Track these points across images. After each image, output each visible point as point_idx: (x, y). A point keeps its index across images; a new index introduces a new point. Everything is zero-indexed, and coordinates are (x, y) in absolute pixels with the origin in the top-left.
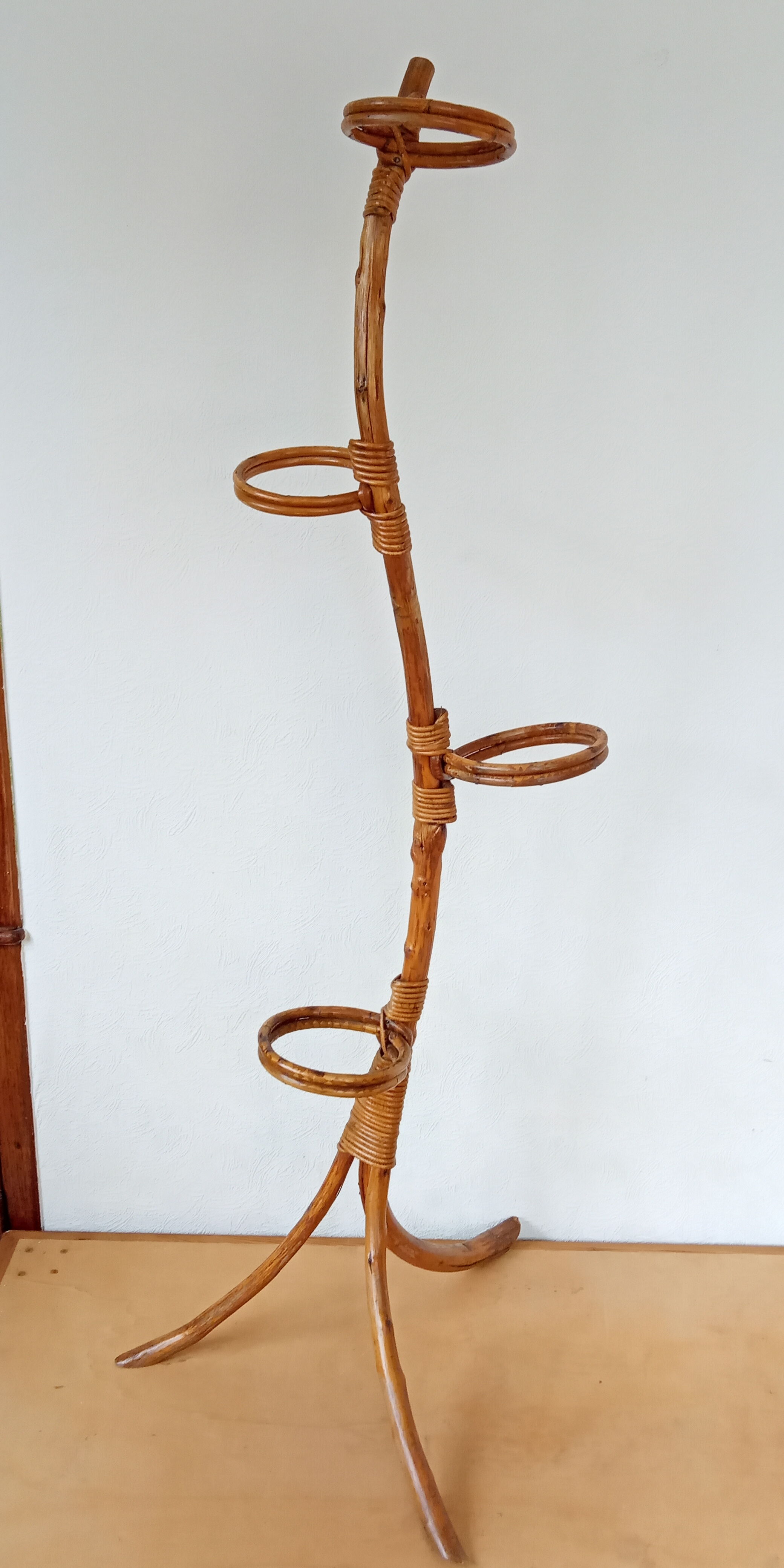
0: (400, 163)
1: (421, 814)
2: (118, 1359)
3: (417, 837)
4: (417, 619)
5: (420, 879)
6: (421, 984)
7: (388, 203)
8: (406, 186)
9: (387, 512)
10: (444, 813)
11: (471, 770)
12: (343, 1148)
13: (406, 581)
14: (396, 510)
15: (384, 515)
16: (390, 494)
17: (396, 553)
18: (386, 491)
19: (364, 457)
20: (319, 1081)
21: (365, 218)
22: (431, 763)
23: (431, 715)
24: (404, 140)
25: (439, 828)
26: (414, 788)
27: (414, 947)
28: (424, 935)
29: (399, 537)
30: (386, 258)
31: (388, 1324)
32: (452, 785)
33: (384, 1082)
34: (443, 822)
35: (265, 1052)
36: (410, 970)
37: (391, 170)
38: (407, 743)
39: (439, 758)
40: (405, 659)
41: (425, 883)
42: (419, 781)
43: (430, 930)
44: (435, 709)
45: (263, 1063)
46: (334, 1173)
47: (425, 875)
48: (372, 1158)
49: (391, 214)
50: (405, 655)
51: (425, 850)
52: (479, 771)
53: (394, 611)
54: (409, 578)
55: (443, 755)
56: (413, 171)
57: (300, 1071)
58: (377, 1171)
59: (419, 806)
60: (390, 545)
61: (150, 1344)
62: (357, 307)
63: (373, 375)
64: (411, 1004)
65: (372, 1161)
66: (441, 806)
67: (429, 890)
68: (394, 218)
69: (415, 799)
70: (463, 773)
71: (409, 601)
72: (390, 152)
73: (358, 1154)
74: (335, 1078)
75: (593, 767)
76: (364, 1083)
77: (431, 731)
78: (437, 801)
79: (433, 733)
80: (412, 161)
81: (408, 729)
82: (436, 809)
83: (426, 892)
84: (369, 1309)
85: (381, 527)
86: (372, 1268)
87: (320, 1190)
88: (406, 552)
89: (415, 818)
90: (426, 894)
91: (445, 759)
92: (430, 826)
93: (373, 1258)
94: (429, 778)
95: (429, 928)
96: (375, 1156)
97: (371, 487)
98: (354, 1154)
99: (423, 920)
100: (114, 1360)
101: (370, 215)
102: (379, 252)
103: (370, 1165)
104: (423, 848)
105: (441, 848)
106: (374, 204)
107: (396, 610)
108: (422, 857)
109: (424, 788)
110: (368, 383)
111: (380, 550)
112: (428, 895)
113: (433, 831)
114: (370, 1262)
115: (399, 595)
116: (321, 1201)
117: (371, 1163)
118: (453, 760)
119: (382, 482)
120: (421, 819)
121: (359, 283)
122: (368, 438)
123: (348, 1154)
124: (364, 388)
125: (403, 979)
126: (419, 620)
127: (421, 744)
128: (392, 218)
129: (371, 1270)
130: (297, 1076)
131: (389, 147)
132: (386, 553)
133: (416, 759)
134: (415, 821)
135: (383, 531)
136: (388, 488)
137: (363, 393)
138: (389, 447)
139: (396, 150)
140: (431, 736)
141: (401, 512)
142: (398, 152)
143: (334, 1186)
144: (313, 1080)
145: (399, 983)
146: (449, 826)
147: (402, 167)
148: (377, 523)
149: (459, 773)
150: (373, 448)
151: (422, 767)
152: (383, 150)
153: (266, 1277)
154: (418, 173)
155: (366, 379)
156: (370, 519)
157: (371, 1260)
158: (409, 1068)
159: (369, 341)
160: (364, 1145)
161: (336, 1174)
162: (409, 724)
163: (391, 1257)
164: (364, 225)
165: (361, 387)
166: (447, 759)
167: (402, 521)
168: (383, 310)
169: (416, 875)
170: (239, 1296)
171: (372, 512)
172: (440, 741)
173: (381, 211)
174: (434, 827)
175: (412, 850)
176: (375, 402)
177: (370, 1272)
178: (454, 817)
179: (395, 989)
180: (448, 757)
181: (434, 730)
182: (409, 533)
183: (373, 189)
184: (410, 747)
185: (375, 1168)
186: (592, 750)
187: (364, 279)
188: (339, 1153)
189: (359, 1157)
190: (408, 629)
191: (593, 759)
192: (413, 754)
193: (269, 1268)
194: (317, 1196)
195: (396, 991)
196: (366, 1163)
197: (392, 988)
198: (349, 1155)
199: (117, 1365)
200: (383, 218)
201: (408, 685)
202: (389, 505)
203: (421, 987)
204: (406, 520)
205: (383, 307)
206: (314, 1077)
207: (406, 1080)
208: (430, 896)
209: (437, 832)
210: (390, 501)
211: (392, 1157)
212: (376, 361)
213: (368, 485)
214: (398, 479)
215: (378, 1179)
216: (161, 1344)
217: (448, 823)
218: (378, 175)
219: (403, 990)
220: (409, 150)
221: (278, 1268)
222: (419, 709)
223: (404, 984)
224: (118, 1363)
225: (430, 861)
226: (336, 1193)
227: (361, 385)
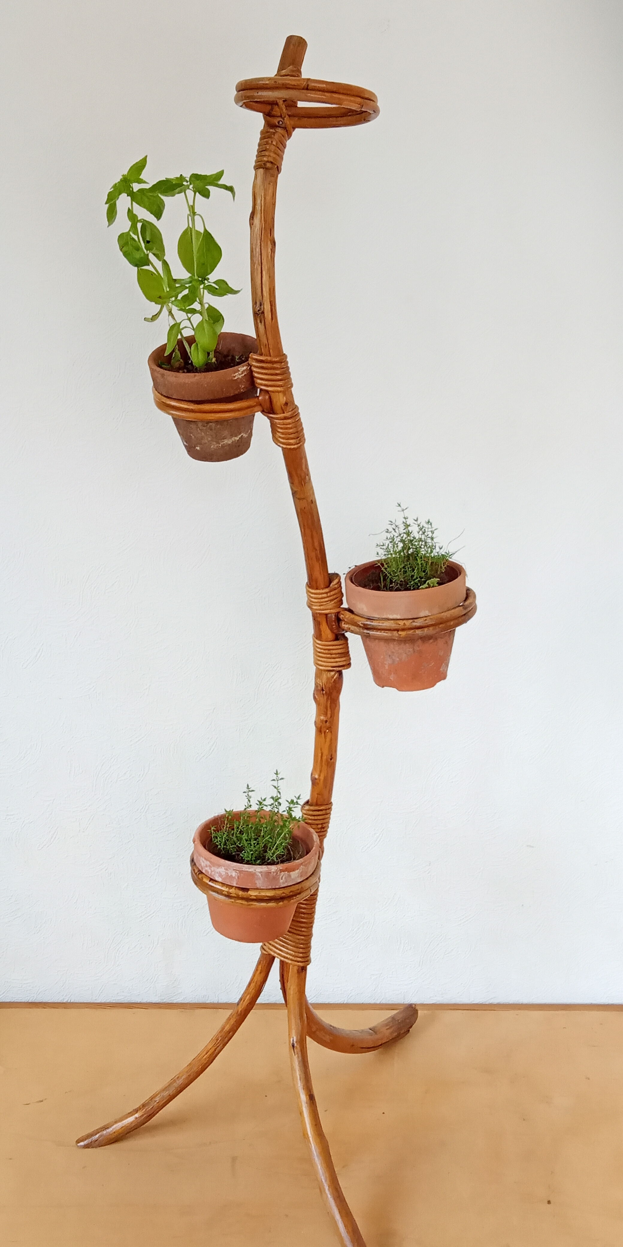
0: (283, 125)
1: (320, 663)
2: (78, 1141)
3: (318, 682)
4: (312, 500)
5: (322, 718)
6: (327, 807)
7: (274, 158)
8: (289, 143)
9: (284, 413)
10: (341, 661)
11: (362, 625)
12: (265, 950)
13: (302, 469)
14: (291, 411)
15: (282, 415)
16: (286, 398)
17: (292, 447)
18: (283, 396)
19: (262, 368)
20: (245, 896)
21: (255, 170)
22: (328, 620)
23: (327, 579)
24: (285, 106)
25: (336, 675)
26: (314, 642)
27: (319, 776)
28: (328, 765)
29: (295, 433)
30: (274, 203)
31: (311, 1098)
32: (346, 637)
33: (299, 893)
34: (340, 669)
35: (198, 874)
36: (316, 796)
37: (276, 131)
38: (307, 603)
39: (335, 616)
40: (303, 534)
41: (326, 721)
42: (318, 635)
43: (332, 761)
44: (329, 574)
45: (196, 884)
46: (259, 972)
47: (326, 714)
48: (291, 957)
49: (277, 167)
50: (303, 530)
51: (326, 693)
52: (369, 627)
53: (293, 494)
54: (304, 467)
55: (338, 613)
56: (294, 130)
57: (228, 888)
58: (296, 968)
59: (319, 656)
60: (287, 439)
61: (105, 1128)
62: (251, 244)
63: (268, 300)
64: (319, 824)
65: (292, 960)
66: (337, 655)
67: (330, 727)
68: (279, 171)
69: (315, 651)
70: (356, 628)
71: (305, 485)
72: (274, 116)
73: (279, 954)
74: (258, 892)
75: (465, 621)
76: (283, 895)
77: (327, 593)
78: (334, 652)
79: (329, 594)
80: (292, 123)
81: (308, 592)
82: (334, 658)
83: (327, 729)
84: (294, 1085)
85: (278, 426)
86: (295, 1051)
87: (247, 987)
88: (301, 445)
89: (316, 666)
90: (327, 731)
91: (340, 616)
92: (329, 673)
93: (296, 1042)
94: (327, 633)
95: (331, 759)
96: (293, 956)
97: (270, 393)
98: (275, 955)
99: (326, 752)
100: (75, 1143)
101: (259, 168)
102: (268, 198)
103: (289, 963)
104: (324, 692)
105: (339, 691)
106: (263, 160)
107: (294, 494)
108: (323, 700)
109: (322, 641)
110: (264, 308)
111: (279, 444)
112: (330, 731)
113: (331, 677)
114: (293, 1046)
115: (296, 481)
116: (248, 997)
117: (290, 962)
118: (347, 617)
119: (279, 389)
120: (321, 668)
121: (253, 224)
122: (266, 353)
123: (270, 954)
124: (261, 312)
125: (311, 803)
126: (313, 501)
127: (319, 604)
128: (278, 171)
129: (294, 1052)
130: (226, 893)
131: (274, 113)
132: (284, 446)
133: (315, 617)
134: (316, 669)
135: (281, 428)
136: (284, 393)
137: (260, 316)
138: (283, 359)
139: (279, 114)
140: (328, 597)
141: (296, 412)
142: (281, 116)
143: (259, 983)
144: (239, 895)
145: (307, 807)
146: (345, 672)
147: (285, 128)
148: (276, 422)
149: (352, 628)
150: (270, 361)
151: (321, 623)
152: (268, 115)
153: (203, 1065)
154: (298, 133)
155: (262, 304)
156: (269, 419)
157: (294, 1044)
158: (319, 879)
159: (264, 273)
160: (283, 946)
161: (260, 973)
162: (308, 588)
163: (310, 1043)
164: (255, 177)
165: (259, 310)
166: (341, 616)
167: (297, 420)
168: (274, 246)
169: (318, 715)
170: (180, 1082)
171: (271, 414)
172: (336, 600)
173: (269, 165)
174: (333, 673)
175: (314, 694)
176: (270, 322)
177: (294, 1054)
178: (348, 664)
179: (304, 812)
180: (342, 614)
181: (330, 592)
182: (302, 429)
183: (261, 147)
184: (309, 607)
185: (294, 965)
186: (463, 608)
187: (257, 221)
188: (262, 954)
189: (279, 957)
190: (305, 508)
191: (464, 615)
192: (312, 613)
193: (206, 1056)
194: (245, 992)
195: (305, 814)
196: (285, 962)
197: (301, 811)
198: (271, 956)
199: (78, 1146)
200: (270, 171)
201: (306, 554)
202: (286, 406)
203: (326, 810)
204: (300, 418)
205: (274, 243)
206: (241, 893)
207: (317, 890)
208: (331, 732)
209: (335, 677)
210: (286, 404)
211: (307, 956)
212: (270, 290)
213: (267, 392)
214: (292, 386)
215: (297, 975)
216: (115, 1126)
217: (344, 669)
218: (265, 136)
219: (311, 813)
220: (289, 113)
221: (214, 1055)
222: (317, 574)
223: (312, 808)
224: (79, 1144)
225: (329, 703)
226: (261, 990)
227: (258, 309)
